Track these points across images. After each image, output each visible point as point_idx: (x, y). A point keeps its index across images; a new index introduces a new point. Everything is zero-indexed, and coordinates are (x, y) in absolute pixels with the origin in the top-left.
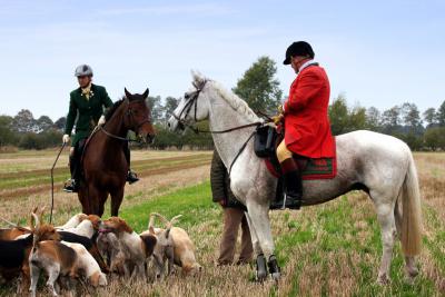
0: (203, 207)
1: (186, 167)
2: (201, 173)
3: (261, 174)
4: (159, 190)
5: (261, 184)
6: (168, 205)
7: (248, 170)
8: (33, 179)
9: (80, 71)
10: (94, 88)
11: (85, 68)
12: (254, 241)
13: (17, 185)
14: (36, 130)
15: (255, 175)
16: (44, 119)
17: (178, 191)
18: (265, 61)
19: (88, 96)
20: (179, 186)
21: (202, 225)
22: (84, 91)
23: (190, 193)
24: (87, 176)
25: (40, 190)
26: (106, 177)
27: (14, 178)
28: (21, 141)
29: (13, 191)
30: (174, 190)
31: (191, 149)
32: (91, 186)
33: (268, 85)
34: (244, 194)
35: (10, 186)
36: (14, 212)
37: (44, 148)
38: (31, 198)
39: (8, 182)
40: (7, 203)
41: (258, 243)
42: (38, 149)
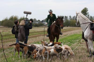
0: (75, 39)
1: (70, 31)
2: (73, 32)
3: (91, 33)
4: (65, 36)
5: (91, 36)
6: (67, 39)
7: (88, 32)
8: (37, 33)
9: (50, 11)
10: (53, 14)
11: (51, 10)
12: (89, 48)
13: (34, 35)
14: (37, 23)
15: (90, 34)
16: (39, 20)
17: (69, 36)
18: (86, 8)
19: (51, 16)
20: (69, 35)
21: (75, 44)
22: (51, 15)
23: (71, 36)
24: (51, 33)
25: (39, 36)
26: (55, 34)
27: (33, 33)
28: (34, 25)
29: (33, 36)
30: (68, 36)
31: (70, 27)
32: (52, 35)
33: (86, 13)
34: (87, 38)
35: (33, 35)
36: (34, 41)
37: (39, 26)
38: (37, 38)
39: (32, 34)
40: (32, 39)
41: (90, 48)
42: (38, 27)
